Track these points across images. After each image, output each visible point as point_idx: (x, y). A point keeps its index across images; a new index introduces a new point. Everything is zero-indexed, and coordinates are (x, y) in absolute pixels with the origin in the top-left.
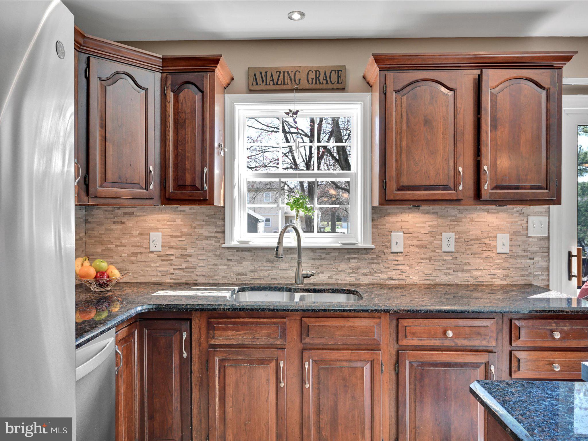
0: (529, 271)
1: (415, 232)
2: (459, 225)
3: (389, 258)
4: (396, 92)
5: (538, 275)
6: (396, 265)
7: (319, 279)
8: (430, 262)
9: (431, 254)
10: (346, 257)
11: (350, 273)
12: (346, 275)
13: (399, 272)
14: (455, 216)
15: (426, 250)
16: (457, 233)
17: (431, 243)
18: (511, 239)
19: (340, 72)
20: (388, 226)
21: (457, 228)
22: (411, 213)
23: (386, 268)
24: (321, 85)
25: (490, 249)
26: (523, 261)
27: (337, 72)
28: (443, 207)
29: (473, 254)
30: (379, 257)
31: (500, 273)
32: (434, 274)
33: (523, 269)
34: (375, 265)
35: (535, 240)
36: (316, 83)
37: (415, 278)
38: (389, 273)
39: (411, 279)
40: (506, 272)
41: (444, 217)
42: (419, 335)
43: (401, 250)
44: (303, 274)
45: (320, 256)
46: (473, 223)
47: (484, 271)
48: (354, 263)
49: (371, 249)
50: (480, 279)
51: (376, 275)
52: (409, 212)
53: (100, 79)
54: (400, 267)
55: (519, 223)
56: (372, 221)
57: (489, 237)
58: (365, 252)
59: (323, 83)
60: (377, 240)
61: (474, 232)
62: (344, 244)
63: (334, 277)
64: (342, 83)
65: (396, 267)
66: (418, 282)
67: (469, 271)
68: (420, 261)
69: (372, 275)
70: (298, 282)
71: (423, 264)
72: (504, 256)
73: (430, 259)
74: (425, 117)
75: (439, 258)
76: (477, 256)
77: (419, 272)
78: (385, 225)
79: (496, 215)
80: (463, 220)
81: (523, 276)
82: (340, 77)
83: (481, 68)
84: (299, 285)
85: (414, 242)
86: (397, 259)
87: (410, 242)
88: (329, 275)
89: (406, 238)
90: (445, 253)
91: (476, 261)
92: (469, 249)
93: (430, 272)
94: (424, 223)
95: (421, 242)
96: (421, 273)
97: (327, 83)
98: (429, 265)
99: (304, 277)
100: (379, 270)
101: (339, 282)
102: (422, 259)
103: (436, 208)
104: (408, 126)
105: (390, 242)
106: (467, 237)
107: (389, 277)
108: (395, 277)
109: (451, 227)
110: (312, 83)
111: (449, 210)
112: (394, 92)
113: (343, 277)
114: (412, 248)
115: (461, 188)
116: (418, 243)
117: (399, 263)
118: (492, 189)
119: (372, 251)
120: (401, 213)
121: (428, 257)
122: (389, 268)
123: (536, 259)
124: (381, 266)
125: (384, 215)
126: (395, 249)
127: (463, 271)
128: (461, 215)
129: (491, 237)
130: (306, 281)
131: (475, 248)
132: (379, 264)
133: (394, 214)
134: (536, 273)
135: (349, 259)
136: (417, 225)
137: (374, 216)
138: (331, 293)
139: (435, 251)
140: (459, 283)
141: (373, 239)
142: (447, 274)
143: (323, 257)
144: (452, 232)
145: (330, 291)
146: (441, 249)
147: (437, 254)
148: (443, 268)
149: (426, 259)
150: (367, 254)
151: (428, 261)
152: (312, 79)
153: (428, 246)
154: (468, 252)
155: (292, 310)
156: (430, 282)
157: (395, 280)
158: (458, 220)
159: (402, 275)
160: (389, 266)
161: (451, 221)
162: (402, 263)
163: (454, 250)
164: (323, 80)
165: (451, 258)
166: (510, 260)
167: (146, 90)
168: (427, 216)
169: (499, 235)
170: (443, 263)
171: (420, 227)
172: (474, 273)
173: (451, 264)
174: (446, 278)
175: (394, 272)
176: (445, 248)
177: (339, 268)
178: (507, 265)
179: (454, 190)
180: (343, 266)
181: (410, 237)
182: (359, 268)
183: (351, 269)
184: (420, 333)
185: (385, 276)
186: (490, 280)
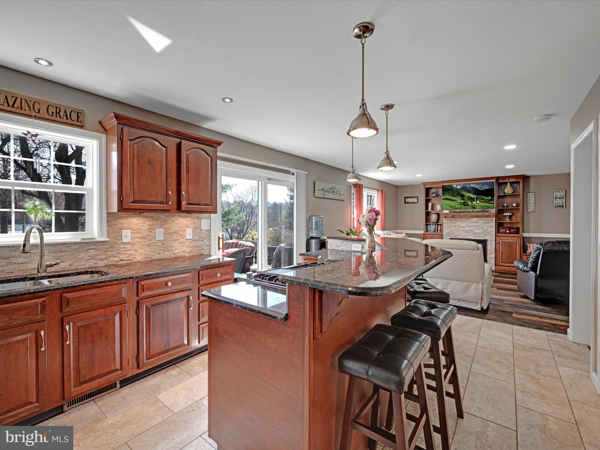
0: (202, 247)
1: (139, 229)
2: (166, 224)
3: (120, 247)
4: (130, 140)
5: (206, 249)
6: (126, 251)
7: (60, 267)
8: (148, 247)
9: (149, 242)
10: (85, 248)
11: (88, 260)
12: (86, 262)
13: (128, 255)
14: (164, 219)
15: (146, 240)
16: (165, 229)
17: (149, 235)
18: (193, 231)
19: (79, 114)
20: (120, 225)
21: (165, 226)
22: (136, 217)
23: (118, 253)
24: (61, 119)
25: (183, 237)
26: (199, 243)
27: (76, 113)
28: (157, 214)
30: (112, 247)
31: (188, 250)
32: (151, 254)
33: (199, 247)
34: (110, 252)
35: (204, 231)
36: (56, 116)
37: (139, 258)
38: (120, 256)
39: (136, 259)
40: (190, 249)
41: (156, 219)
42: (151, 289)
43: (129, 240)
44: (46, 265)
45: (61, 249)
46: (174, 223)
47: (180, 250)
48: (92, 253)
50: (178, 254)
51: (111, 259)
52: (134, 217)
54: (128, 252)
55: (197, 223)
56: (107, 222)
57: (182, 231)
58: (102, 244)
59: (63, 118)
60: (111, 235)
61: (174, 228)
62: (83, 239)
63: (74, 264)
64: (81, 122)
65: (126, 252)
66: (141, 260)
67: (172, 250)
68: (142, 247)
69: (107, 259)
70: (41, 271)
71: (144, 249)
72: (190, 241)
73: (148, 245)
74: (149, 160)
75: (154, 244)
76: (176, 241)
77: (141, 254)
78: (117, 225)
79: (186, 219)
80: (168, 221)
81: (199, 250)
82: (79, 117)
83: (181, 139)
84: (42, 274)
85: (138, 235)
86: (126, 247)
87: (135, 236)
88: (70, 263)
89: (132, 233)
90: (158, 241)
91: (176, 244)
92: (172, 238)
93: (149, 253)
94: (144, 223)
95: (142, 235)
96: (142, 254)
97: (67, 119)
98: (148, 249)
99: (47, 267)
100: (113, 255)
101: (79, 267)
102: (143, 246)
103: (153, 214)
104: (138, 163)
105: (121, 236)
106: (170, 231)
107: (121, 259)
108: (124, 259)
109: (161, 225)
110: (53, 115)
111: (160, 215)
112: (128, 140)
113: (83, 263)
114: (136, 239)
115: (170, 203)
116: (141, 236)
117: (128, 249)
118: (186, 205)
119: (107, 243)
120: (129, 217)
121: (147, 244)
122: (120, 253)
123: (205, 241)
124: (115, 253)
125: (116, 218)
126: (124, 240)
127: (168, 251)
128: (167, 219)
129: (183, 231)
130: (49, 270)
131: (175, 237)
132: (113, 251)
133: (124, 218)
134: (205, 248)
135: (88, 250)
136: (140, 225)
137: (109, 219)
138: (75, 275)
139: (151, 240)
140: (166, 258)
141: (108, 234)
142: (159, 253)
143: (63, 250)
144: (162, 228)
145: (75, 274)
146: (155, 239)
147: (153, 242)
148: (156, 250)
149: (146, 245)
150: (103, 245)
151: (147, 246)
152: (53, 113)
153: (147, 238)
154: (171, 239)
155: (53, 290)
156: (149, 259)
157: (125, 260)
158: (165, 221)
159: (130, 257)
160: (120, 252)
161: (161, 222)
162: (130, 249)
163: (163, 239)
164: (64, 115)
165: (161, 244)
166: (193, 243)
168: (146, 219)
169: (187, 229)
170: (157, 247)
171: (142, 226)
172: (175, 251)
173: (161, 247)
174: (159, 256)
175: (124, 256)
176: (158, 238)
177: (79, 257)
178: (191, 245)
179: (166, 204)
180: (82, 255)
181: (135, 232)
182: (97, 255)
183: (89, 256)
184: (152, 287)
185: (118, 259)
186: (183, 254)
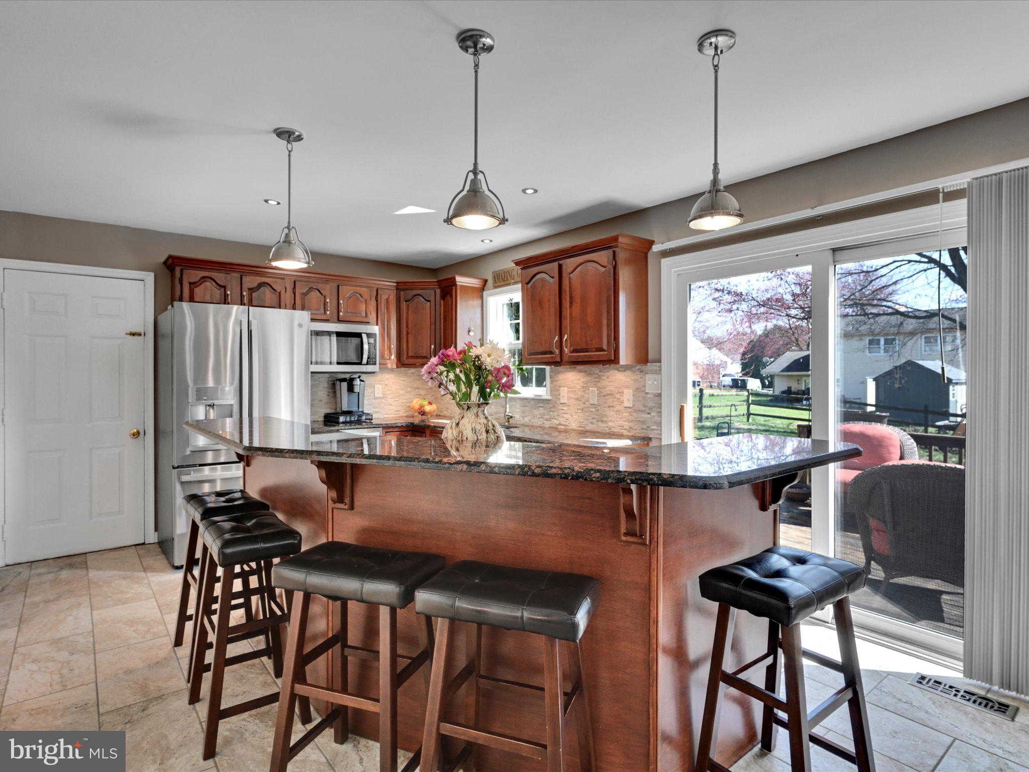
0: (647, 425)
1: (574, 387)
2: (600, 382)
3: (559, 408)
5: (654, 429)
6: (563, 413)
8: (582, 412)
9: (584, 406)
10: (537, 405)
11: (539, 418)
12: (538, 420)
13: (565, 419)
14: (598, 374)
15: (580, 402)
16: (599, 388)
17: (583, 396)
18: (634, 395)
20: (559, 382)
21: (599, 384)
23: (558, 415)
25: (620, 403)
26: (643, 415)
29: (609, 407)
30: (555, 407)
31: (626, 425)
32: (585, 422)
33: (644, 422)
34: (553, 413)
35: (652, 396)
37: (574, 425)
38: (560, 419)
39: (571, 425)
40: (631, 424)
41: (591, 375)
43: (566, 401)
46: (608, 380)
47: (616, 423)
48: (541, 411)
49: (549, 400)
50: (614, 430)
51: (553, 420)
52: (571, 371)
53: (406, 301)
54: (565, 416)
55: (640, 380)
57: (619, 392)
58: (547, 402)
60: (554, 393)
61: (610, 388)
62: (536, 395)
65: (563, 415)
66: (577, 428)
67: (606, 421)
68: (576, 411)
69: (550, 420)
71: (578, 414)
72: (630, 410)
73: (582, 410)
75: (588, 409)
76: (611, 409)
78: (557, 381)
79: (624, 373)
80: (603, 378)
81: (642, 429)
85: (573, 395)
86: (564, 408)
87: (571, 395)
89: (569, 392)
90: (592, 406)
91: (611, 413)
92: (607, 402)
93: (583, 421)
94: (580, 380)
95: (577, 396)
96: (577, 421)
98: (582, 415)
99: (509, 418)
100: (555, 417)
103: (586, 367)
105: (559, 395)
106: (605, 392)
107: (560, 422)
108: (563, 423)
109: (595, 383)
114: (573, 400)
115: (557, 352)
119: (550, 402)
120: (566, 372)
123: (652, 414)
124: (555, 414)
125: (557, 374)
126: (562, 401)
127: (602, 421)
128: (601, 374)
129: (620, 392)
131: (610, 401)
133: (562, 372)
134: (652, 427)
135: (539, 407)
136: (575, 382)
137: (552, 374)
139: (585, 403)
140: (600, 431)
141: (551, 392)
142: (592, 423)
143: (527, 405)
144: (596, 387)
146: (589, 402)
147: (587, 406)
148: (589, 418)
149: (580, 409)
150: (548, 404)
153: (581, 399)
154: (606, 405)
157: (563, 425)
158: (599, 377)
159: (567, 422)
161: (595, 378)
162: (566, 412)
163: (596, 403)
165: (595, 410)
166: (633, 414)
167: (430, 301)
168: (581, 374)
169: (626, 391)
170: (590, 413)
172: (609, 424)
173: (595, 415)
174: (592, 427)
175: (562, 419)
176: (591, 401)
178: (631, 418)
180: (536, 412)
181: (571, 391)
182: (545, 415)
183: (540, 414)
185: (557, 422)
186: (620, 431)
